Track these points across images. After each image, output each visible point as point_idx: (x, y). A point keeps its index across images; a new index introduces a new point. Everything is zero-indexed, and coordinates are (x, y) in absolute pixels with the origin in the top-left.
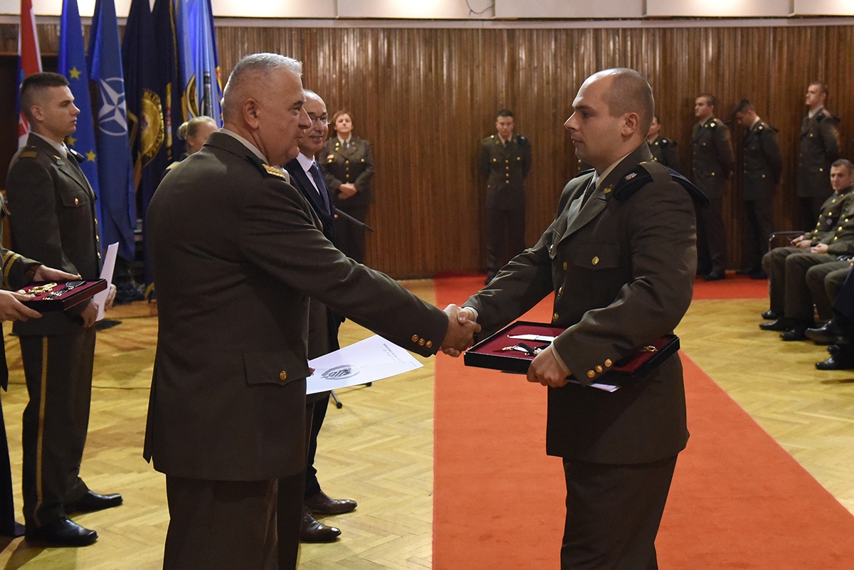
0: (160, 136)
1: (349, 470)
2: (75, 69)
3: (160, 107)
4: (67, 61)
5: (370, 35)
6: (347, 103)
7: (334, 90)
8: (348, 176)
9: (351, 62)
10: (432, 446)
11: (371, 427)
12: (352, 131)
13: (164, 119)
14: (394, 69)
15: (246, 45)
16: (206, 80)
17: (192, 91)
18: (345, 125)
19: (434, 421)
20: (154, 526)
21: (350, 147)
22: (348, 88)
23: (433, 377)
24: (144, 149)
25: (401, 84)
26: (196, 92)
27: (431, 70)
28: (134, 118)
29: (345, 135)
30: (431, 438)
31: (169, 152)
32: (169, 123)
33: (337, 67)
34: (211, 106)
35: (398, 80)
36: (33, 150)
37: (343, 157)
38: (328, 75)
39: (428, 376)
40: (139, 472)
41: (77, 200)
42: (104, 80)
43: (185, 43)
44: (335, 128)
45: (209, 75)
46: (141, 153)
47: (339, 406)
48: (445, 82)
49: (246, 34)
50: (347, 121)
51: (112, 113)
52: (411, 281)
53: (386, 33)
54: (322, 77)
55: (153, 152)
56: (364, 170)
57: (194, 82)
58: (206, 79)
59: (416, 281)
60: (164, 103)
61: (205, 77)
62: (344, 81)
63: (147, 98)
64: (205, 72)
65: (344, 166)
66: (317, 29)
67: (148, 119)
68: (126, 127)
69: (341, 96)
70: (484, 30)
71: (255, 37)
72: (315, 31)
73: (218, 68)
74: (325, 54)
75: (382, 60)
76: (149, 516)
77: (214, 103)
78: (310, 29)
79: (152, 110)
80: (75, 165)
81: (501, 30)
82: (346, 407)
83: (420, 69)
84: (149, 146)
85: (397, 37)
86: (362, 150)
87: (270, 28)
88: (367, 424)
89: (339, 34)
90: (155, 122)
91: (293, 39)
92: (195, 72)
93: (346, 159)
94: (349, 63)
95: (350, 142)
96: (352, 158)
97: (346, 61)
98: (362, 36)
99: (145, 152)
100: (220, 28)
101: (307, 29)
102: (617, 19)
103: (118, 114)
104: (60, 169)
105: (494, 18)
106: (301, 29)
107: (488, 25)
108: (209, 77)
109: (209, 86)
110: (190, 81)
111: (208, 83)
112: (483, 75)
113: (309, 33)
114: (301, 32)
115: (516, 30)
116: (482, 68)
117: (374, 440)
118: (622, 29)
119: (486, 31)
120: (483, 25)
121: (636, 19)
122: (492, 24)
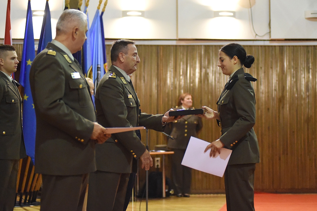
2: (29, 60)
4: (26, 55)
16: (98, 69)
17: (90, 74)
18: (190, 101)
37: (184, 119)
41: (13, 100)
43: (88, 49)
45: (100, 66)
57: (92, 70)
64: (98, 65)
65: (184, 124)
66: (166, 46)
70: (264, 46)
73: (106, 64)
75: (204, 64)
78: (163, 46)
80: (15, 86)
81: (275, 46)
85: (213, 50)
91: (153, 52)
93: (186, 121)
96: (189, 120)
101: (161, 46)
104: (8, 86)
105: (270, 39)
106: (157, 46)
107: (267, 43)
108: (100, 68)
109: (99, 72)
110: (89, 69)
111: (99, 71)
112: (264, 73)
113: (162, 48)
114: (157, 48)
115: (284, 46)
116: (264, 69)
119: (266, 47)
120: (264, 43)
122: (270, 43)
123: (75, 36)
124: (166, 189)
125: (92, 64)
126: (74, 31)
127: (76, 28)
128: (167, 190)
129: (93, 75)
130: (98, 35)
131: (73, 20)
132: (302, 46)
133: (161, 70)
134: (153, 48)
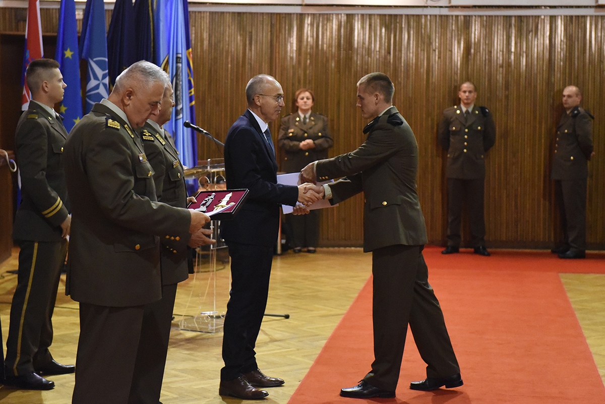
2: (68, 50)
4: (63, 43)
5: (334, 20)
6: (310, 82)
7: (299, 71)
9: (316, 45)
10: (317, 356)
11: (275, 343)
12: (312, 108)
14: (356, 51)
16: (178, 60)
18: (305, 102)
19: (327, 342)
21: (309, 122)
22: (312, 69)
23: (343, 316)
27: (389, 53)
29: (305, 111)
30: (319, 352)
34: (181, 83)
35: (359, 62)
36: (33, 113)
37: (302, 130)
38: (294, 56)
39: (339, 315)
41: (62, 148)
42: (92, 59)
44: (297, 104)
48: (402, 64)
50: (308, 99)
51: (97, 87)
53: (348, 19)
54: (289, 59)
57: (168, 60)
61: (177, 58)
62: (308, 61)
64: (177, 54)
66: (286, 14)
69: (305, 75)
70: (441, 16)
71: (231, 20)
72: (284, 16)
73: (190, 50)
75: (344, 43)
77: (184, 81)
78: (280, 14)
80: (61, 124)
81: (457, 16)
85: (360, 22)
86: (320, 125)
87: (244, 13)
91: (265, 23)
93: (305, 132)
95: (310, 116)
96: (311, 131)
97: (312, 44)
98: (327, 21)
101: (277, 14)
102: (571, 7)
103: (101, 87)
104: (52, 127)
105: (450, 5)
106: (271, 14)
107: (445, 12)
108: (181, 58)
109: (180, 65)
110: (163, 61)
111: (180, 63)
112: (438, 58)
113: (278, 18)
114: (271, 17)
115: (472, 16)
116: (438, 52)
117: (274, 350)
118: (576, 16)
119: (443, 17)
120: (440, 12)
121: (591, 7)
122: (449, 11)
124: (282, 239)
125: (169, 53)
128: (284, 241)
129: (169, 69)
130: (178, 4)
132: (501, 16)
133: (276, 52)
134: (265, 17)
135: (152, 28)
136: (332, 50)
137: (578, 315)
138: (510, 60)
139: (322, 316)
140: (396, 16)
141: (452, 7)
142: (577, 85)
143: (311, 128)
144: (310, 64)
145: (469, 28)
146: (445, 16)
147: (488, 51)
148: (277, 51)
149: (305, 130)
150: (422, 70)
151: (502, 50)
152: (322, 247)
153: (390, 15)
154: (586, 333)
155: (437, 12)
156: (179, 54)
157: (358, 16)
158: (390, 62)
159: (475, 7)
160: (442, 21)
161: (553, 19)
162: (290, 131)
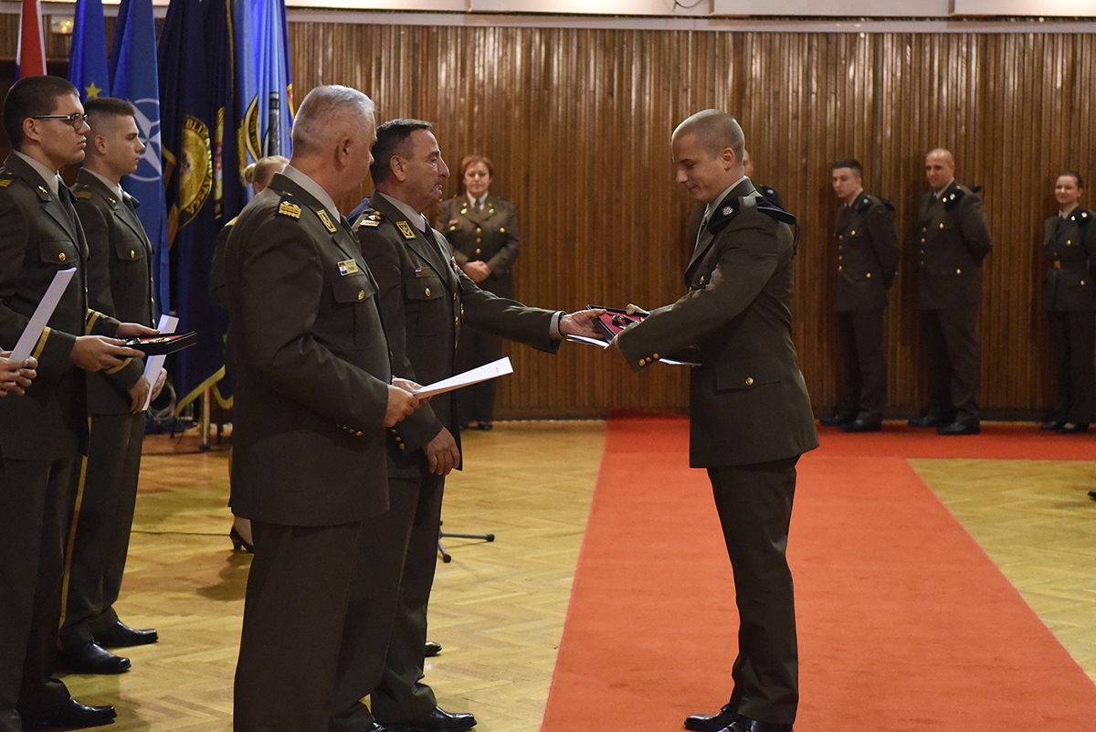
0: (206, 183)
1: (453, 623)
2: (93, 85)
3: (208, 141)
4: (82, 73)
5: (519, 39)
6: (480, 142)
7: (461, 122)
8: (478, 250)
9: (489, 79)
10: (567, 604)
11: (487, 583)
13: (212, 159)
14: (556, 91)
15: (330, 50)
17: (252, 120)
18: (477, 180)
19: (575, 580)
20: (208, 662)
21: (484, 209)
22: (483, 121)
23: (582, 535)
24: (183, 204)
25: (565, 114)
26: (259, 121)
27: (611, 94)
28: (170, 157)
29: (477, 193)
30: (567, 597)
31: (218, 208)
32: (219, 165)
33: (468, 86)
34: (279, 142)
35: (560, 109)
36: (86, 190)
37: (472, 222)
38: (452, 98)
39: (575, 534)
40: (183, 615)
41: (133, 252)
42: (133, 102)
43: (245, 47)
45: (277, 96)
46: (178, 206)
47: (447, 559)
48: (633, 113)
49: (331, 34)
50: (481, 175)
52: (571, 422)
53: (543, 36)
54: (443, 102)
55: (195, 206)
56: (505, 245)
57: (256, 106)
58: (274, 103)
59: (579, 422)
60: (213, 136)
61: (272, 100)
62: (476, 109)
63: (191, 129)
64: (271, 93)
65: (473, 236)
66: (438, 27)
67: (191, 158)
68: (160, 170)
69: (471, 130)
70: (695, 33)
71: (345, 38)
72: (435, 30)
73: (290, 87)
74: (448, 65)
75: (535, 77)
76: (201, 653)
77: (283, 139)
78: (427, 27)
79: (198, 147)
80: (132, 211)
81: (723, 33)
82: (456, 562)
83: (594, 91)
84: (191, 197)
85: (561, 43)
86: (502, 216)
87: (367, 26)
88: (482, 580)
89: (473, 35)
90: (200, 164)
91: (402, 43)
92: (257, 93)
93: (478, 226)
94: (486, 81)
95: (486, 202)
96: (488, 225)
97: (481, 77)
98: (507, 39)
99: (186, 205)
100: (293, 24)
101: (424, 27)
102: (909, 19)
103: (150, 150)
104: (115, 214)
105: (711, 14)
106: (414, 26)
107: (703, 26)
108: (277, 100)
109: (276, 112)
110: (250, 105)
111: (276, 108)
112: (692, 102)
113: (425, 34)
114: (414, 32)
115: (747, 33)
116: (692, 92)
117: (491, 595)
118: (917, 34)
119: (699, 34)
120: (695, 26)
121: (940, 19)
122: (710, 24)
123: (343, 160)
126: (342, 145)
127: (346, 138)
131: (339, 117)
132: (794, 33)
133: (422, 93)
134: (402, 33)
135: (232, 49)
136: (514, 90)
137: (969, 527)
138: (809, 107)
139: (550, 537)
140: (622, 31)
141: (714, 17)
142: (947, 148)
143: (487, 219)
144: (478, 112)
145: (742, 53)
146: (702, 32)
147: (774, 92)
148: (424, 90)
149: (477, 221)
150: (665, 122)
151: (795, 89)
152: (501, 419)
153: (613, 31)
154: (995, 558)
155: (688, 25)
156: (275, 93)
157: (559, 32)
158: (612, 108)
159: (752, 17)
160: (697, 41)
161: (876, 38)
162: (451, 222)
